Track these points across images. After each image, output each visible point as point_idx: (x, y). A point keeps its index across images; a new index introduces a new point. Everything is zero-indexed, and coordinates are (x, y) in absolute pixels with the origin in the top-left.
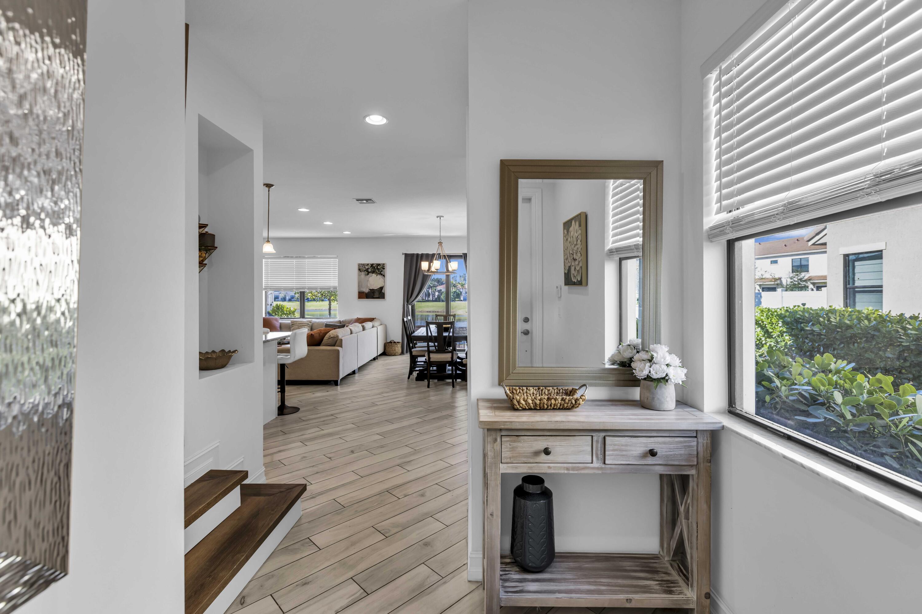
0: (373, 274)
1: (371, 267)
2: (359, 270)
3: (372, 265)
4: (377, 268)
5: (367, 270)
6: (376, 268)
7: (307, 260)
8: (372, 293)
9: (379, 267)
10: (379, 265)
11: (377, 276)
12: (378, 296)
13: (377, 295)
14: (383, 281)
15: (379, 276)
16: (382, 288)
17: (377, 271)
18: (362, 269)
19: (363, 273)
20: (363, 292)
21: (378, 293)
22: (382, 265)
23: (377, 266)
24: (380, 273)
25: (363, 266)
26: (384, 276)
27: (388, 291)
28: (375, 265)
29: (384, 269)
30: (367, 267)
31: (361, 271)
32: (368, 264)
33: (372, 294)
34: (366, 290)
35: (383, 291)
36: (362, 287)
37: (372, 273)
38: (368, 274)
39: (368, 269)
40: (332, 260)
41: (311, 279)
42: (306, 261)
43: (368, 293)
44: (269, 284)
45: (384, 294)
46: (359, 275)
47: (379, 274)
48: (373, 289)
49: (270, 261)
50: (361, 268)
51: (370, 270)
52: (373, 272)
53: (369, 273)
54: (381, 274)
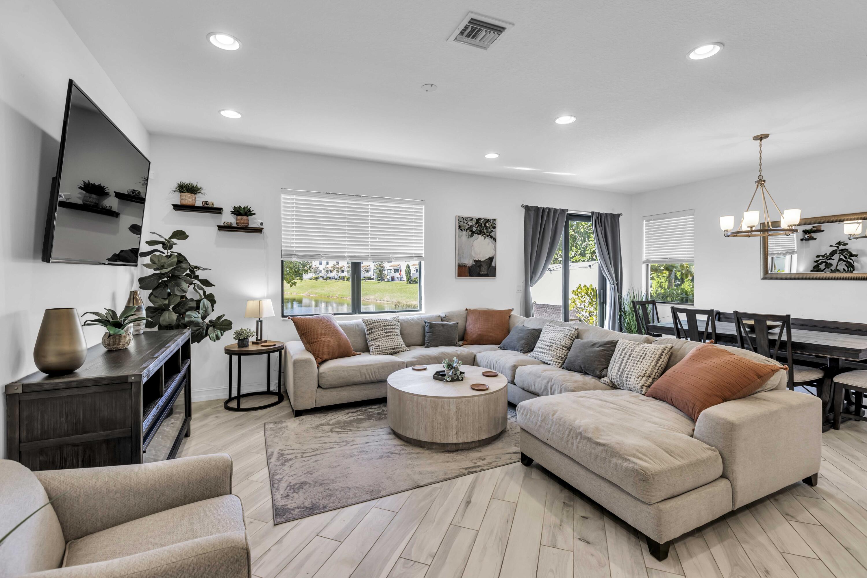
0: (480, 236)
1: (476, 223)
2: (460, 227)
3: (478, 220)
4: (485, 226)
5: (470, 229)
6: (483, 225)
7: (369, 203)
8: (478, 266)
9: (487, 225)
10: (487, 221)
11: (485, 239)
12: (486, 272)
13: (484, 271)
14: (494, 248)
15: (488, 240)
16: (491, 259)
17: (485, 231)
18: (464, 226)
19: (465, 233)
20: (465, 266)
21: (486, 267)
22: (492, 221)
23: (486, 223)
24: (490, 235)
25: (466, 222)
26: (494, 239)
27: (499, 264)
28: (482, 221)
29: (494, 228)
30: (470, 224)
31: (461, 230)
32: (472, 219)
33: (478, 269)
34: (469, 262)
35: (493, 264)
36: (463, 256)
37: (478, 234)
38: (472, 236)
39: (472, 226)
40: (414, 206)
41: (377, 240)
42: (368, 205)
43: (472, 266)
44: (293, 247)
45: (494, 269)
46: (460, 237)
47: (488, 236)
48: (479, 261)
49: (296, 200)
50: (462, 224)
51: (474, 229)
52: (480, 232)
53: (473, 233)
54: (491, 237)
